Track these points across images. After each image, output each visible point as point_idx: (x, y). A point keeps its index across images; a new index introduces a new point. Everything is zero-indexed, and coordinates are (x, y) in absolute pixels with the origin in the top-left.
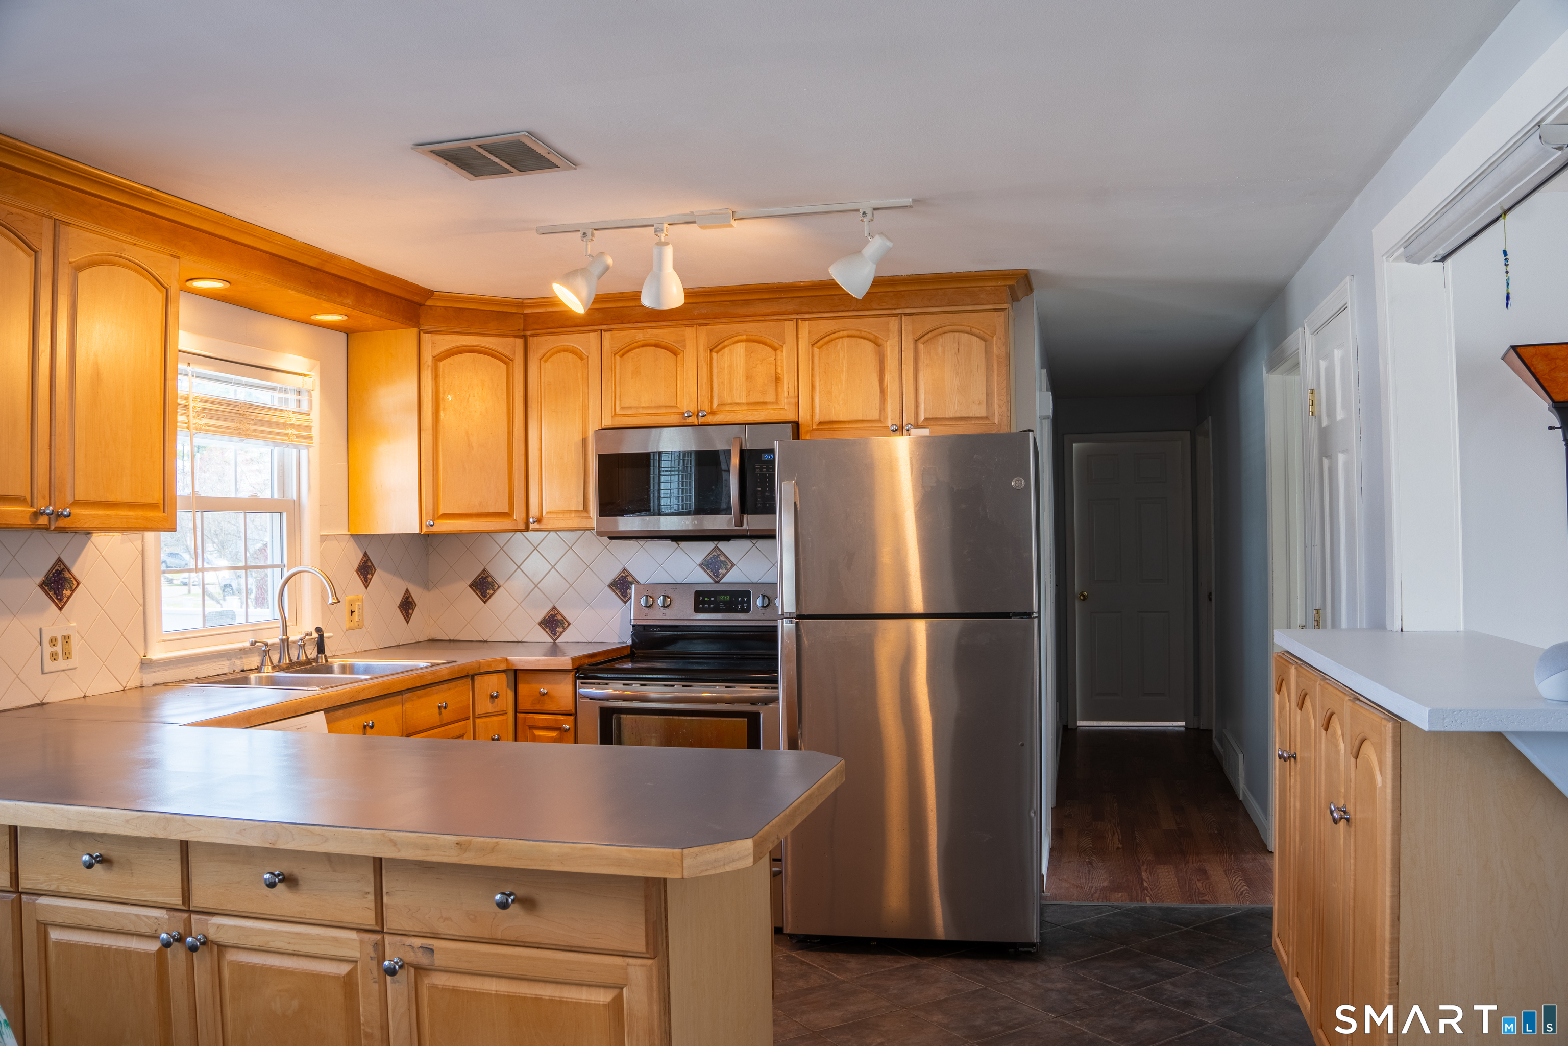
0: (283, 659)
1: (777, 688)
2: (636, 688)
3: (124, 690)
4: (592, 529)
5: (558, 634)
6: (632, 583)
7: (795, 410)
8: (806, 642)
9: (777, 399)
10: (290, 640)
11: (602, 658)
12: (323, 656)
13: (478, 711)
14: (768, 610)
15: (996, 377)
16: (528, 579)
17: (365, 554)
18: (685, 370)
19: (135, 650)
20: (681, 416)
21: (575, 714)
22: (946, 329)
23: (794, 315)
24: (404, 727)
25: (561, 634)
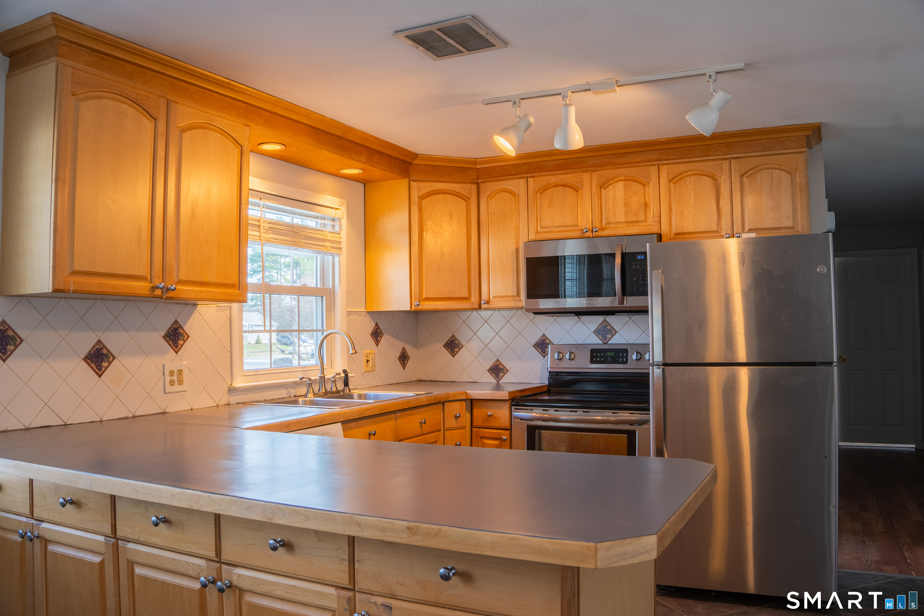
0: (321, 389)
1: (649, 414)
2: (552, 413)
3: (217, 406)
4: (522, 308)
5: (500, 377)
6: (548, 344)
7: (658, 225)
8: (669, 382)
9: (646, 218)
10: (326, 377)
11: (529, 393)
12: (348, 388)
13: (447, 426)
14: (640, 362)
15: (799, 199)
16: (481, 342)
17: (377, 324)
18: (583, 201)
19: (225, 381)
20: (581, 232)
21: (510, 429)
22: (762, 167)
23: (656, 162)
24: (397, 435)
25: (502, 377)
